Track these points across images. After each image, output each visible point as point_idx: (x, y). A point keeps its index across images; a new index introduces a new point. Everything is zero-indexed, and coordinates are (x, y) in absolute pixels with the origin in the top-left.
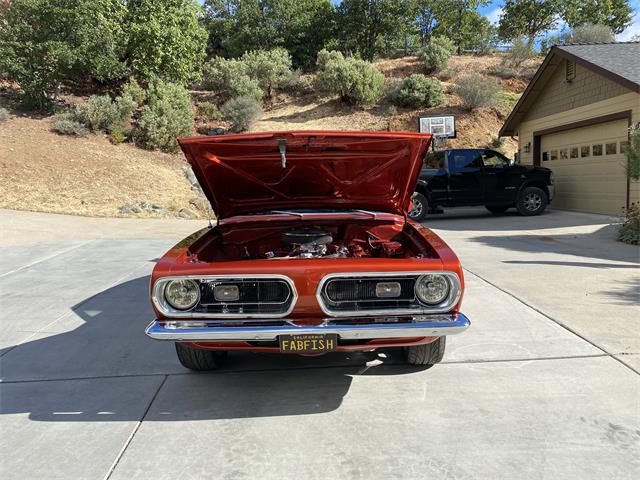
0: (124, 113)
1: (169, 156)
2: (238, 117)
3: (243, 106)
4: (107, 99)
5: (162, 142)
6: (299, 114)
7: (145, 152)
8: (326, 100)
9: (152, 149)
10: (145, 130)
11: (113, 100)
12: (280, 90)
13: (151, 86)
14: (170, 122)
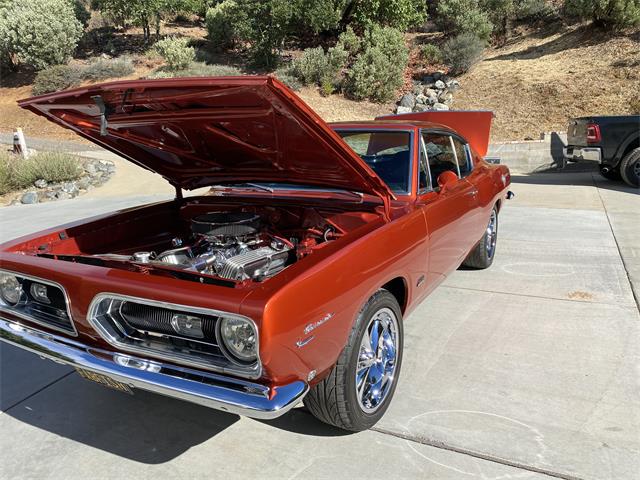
0: (335, 64)
1: (376, 105)
2: (455, 59)
3: (462, 46)
4: (319, 50)
5: (369, 92)
6: (536, 48)
7: (352, 102)
8: (574, 28)
9: (360, 99)
10: (353, 80)
11: (326, 52)
12: (518, 22)
13: (367, 33)
14: (378, 70)
